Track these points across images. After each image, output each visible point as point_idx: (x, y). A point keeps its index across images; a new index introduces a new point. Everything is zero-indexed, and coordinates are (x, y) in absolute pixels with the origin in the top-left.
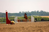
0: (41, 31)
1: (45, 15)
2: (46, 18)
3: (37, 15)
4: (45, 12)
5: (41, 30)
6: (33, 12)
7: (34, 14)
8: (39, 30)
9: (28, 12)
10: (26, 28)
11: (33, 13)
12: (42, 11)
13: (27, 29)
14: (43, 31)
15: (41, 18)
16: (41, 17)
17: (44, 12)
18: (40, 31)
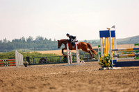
0: (51, 88)
1: (48, 47)
2: (50, 56)
3: (29, 47)
4: (48, 39)
5: (49, 84)
6: (16, 40)
7: (20, 47)
8: (45, 85)
9: (5, 40)
10: (10, 81)
11: (18, 43)
12: (41, 39)
13: (13, 85)
14: (56, 86)
15: (39, 56)
16: (40, 54)
17: (46, 40)
18: (48, 87)
